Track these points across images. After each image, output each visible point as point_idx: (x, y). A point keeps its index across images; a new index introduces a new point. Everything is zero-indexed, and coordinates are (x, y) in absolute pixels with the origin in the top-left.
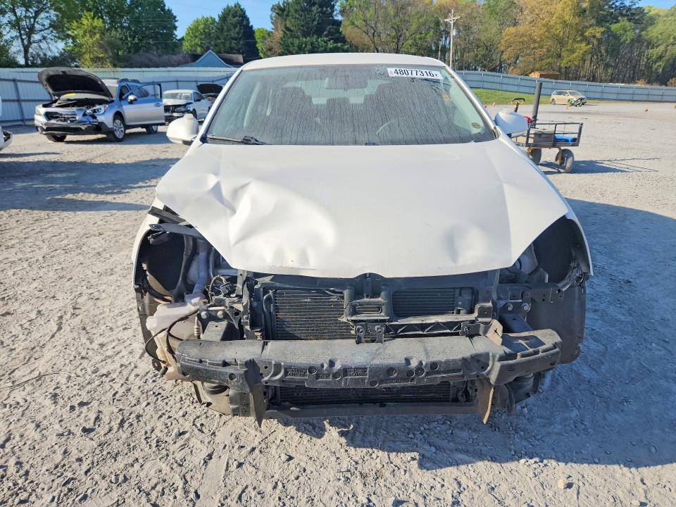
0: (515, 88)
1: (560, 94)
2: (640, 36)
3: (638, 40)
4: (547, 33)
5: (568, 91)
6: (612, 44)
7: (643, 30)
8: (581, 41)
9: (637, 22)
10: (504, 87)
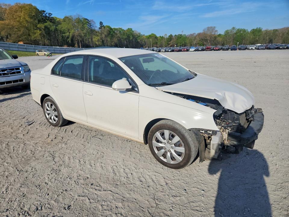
0: (17, 49)
1: (39, 51)
2: (56, 28)
3: (56, 30)
4: (20, 25)
5: (43, 50)
6: (48, 31)
7: (56, 26)
8: (37, 29)
9: (53, 22)
10: (11, 49)
